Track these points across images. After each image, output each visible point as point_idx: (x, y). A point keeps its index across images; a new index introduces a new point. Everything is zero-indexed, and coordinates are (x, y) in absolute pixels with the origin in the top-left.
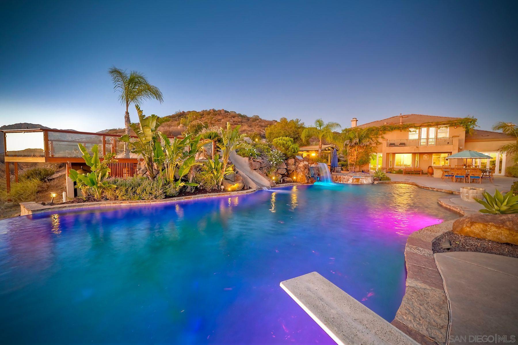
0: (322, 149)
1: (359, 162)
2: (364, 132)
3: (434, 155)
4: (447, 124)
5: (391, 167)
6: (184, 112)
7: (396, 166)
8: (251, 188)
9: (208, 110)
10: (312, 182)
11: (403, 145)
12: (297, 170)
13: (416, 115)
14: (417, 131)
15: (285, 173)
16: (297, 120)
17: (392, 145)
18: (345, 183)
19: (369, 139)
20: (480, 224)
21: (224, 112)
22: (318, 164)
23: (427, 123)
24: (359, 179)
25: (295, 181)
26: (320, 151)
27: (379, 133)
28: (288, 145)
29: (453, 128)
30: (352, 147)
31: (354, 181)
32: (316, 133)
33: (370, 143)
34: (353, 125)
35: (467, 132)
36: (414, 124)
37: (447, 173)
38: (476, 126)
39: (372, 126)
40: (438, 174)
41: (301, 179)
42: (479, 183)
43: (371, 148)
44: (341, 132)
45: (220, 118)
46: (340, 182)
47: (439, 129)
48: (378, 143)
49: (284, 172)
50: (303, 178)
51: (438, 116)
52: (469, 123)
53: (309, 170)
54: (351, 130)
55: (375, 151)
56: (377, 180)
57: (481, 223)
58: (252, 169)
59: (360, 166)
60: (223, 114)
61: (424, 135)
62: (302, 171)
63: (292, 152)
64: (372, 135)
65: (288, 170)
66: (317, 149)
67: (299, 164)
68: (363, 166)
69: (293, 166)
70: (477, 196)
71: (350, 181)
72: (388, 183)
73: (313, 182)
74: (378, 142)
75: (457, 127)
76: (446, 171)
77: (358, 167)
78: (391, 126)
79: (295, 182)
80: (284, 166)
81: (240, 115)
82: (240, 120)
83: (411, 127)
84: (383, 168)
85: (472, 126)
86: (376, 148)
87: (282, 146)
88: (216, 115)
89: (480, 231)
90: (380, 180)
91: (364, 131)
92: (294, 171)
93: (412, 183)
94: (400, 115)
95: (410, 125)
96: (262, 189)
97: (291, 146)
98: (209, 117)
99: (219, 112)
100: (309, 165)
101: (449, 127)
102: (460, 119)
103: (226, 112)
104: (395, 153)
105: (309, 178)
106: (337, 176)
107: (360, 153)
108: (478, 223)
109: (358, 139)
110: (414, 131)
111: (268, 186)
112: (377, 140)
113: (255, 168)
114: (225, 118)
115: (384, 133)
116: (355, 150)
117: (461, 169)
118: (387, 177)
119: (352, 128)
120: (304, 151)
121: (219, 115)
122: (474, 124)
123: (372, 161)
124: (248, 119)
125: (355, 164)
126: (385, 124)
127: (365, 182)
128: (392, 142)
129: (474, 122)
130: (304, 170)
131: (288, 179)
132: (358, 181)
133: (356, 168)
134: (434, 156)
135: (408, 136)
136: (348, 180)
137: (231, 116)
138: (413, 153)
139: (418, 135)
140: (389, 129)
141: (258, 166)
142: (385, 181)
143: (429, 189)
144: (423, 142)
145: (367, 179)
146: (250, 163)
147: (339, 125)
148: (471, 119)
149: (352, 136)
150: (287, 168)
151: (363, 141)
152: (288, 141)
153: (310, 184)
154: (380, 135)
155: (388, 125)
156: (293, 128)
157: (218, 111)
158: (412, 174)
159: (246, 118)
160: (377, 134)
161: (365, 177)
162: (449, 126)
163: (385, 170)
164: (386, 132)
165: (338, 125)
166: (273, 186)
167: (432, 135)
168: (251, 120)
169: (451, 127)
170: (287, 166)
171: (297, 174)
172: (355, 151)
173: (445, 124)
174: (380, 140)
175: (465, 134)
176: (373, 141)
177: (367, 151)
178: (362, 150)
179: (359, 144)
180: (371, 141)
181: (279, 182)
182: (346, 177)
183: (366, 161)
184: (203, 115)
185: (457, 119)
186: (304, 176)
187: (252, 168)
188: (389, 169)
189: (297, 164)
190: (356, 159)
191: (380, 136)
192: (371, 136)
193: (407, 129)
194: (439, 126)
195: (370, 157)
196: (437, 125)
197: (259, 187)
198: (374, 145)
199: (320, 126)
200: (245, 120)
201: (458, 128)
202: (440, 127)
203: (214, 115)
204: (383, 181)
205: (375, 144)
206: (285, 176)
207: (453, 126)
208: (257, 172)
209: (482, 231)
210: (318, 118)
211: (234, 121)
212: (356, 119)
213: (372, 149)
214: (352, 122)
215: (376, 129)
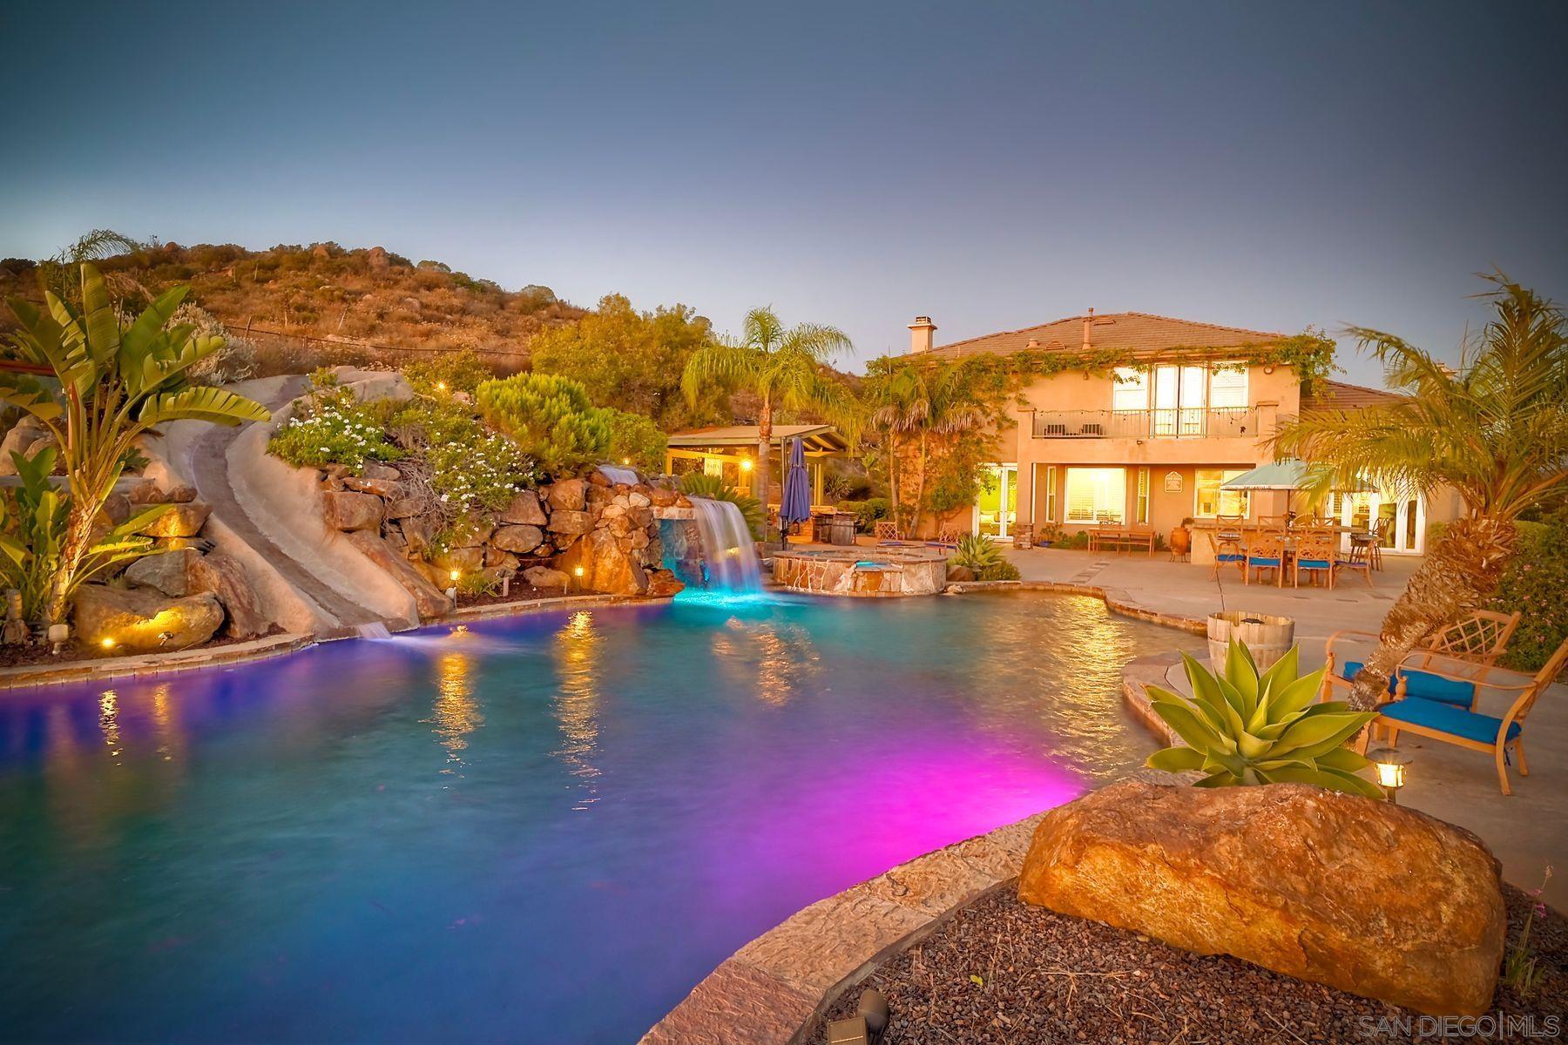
0: (772, 441)
1: (935, 502)
2: (950, 374)
3: (1199, 475)
4: (1240, 356)
5: (1053, 522)
6: (174, 248)
7: (1072, 518)
8: (282, 631)
9: (305, 246)
10: (663, 592)
11: (1096, 435)
12: (595, 535)
13: (1145, 316)
14: (1144, 377)
15: (537, 548)
16: (681, 308)
17: (1056, 431)
18: (823, 592)
19: (969, 406)
20: (1109, 851)
21: (382, 261)
22: (692, 506)
23: (1175, 348)
24: (881, 573)
25: (585, 586)
26: (764, 448)
27: (1008, 380)
28: (549, 414)
29: (1260, 371)
30: (908, 435)
31: (860, 584)
32: (747, 368)
33: (975, 422)
34: (917, 343)
35: (1305, 392)
36: (1131, 350)
37: (1232, 546)
38: (1334, 367)
39: (980, 351)
40: (1203, 551)
41: (612, 576)
42: (1328, 586)
43: (979, 442)
44: (861, 371)
45: (356, 284)
46: (802, 590)
47: (1215, 374)
48: (1005, 424)
49: (532, 541)
50: (620, 573)
51: (1215, 324)
52: (1312, 357)
53: (651, 534)
54: (902, 365)
55: (994, 453)
56: (963, 579)
57: (1113, 847)
58: (330, 527)
59: (937, 518)
60: (377, 270)
61: (1166, 398)
62: (616, 539)
63: (567, 444)
64: (983, 387)
65: (552, 533)
66: (754, 442)
67: (606, 505)
68: (951, 516)
69: (577, 517)
70: (1261, 652)
71: (844, 586)
72: (1007, 593)
73: (671, 591)
74: (1004, 418)
75: (1273, 370)
76: (1229, 541)
77: (931, 520)
78: (1050, 354)
79: (582, 592)
80: (530, 512)
81: (462, 281)
82: (456, 302)
83: (1121, 363)
84: (1019, 527)
85: (1321, 368)
86: (997, 441)
87: (515, 419)
88: (339, 270)
89: (1113, 887)
90: (977, 579)
91: (954, 369)
92: (581, 537)
93: (1093, 588)
94: (1088, 315)
95: (1116, 353)
96: (354, 631)
97: (564, 420)
98: (303, 278)
99: (356, 260)
100: (655, 509)
101: (1247, 370)
102: (1283, 341)
103: (394, 260)
104: (1063, 467)
105: (649, 571)
106: (790, 562)
107: (937, 463)
108: (1101, 844)
109: (927, 405)
110: (1131, 379)
111: (399, 614)
112: (1000, 411)
113: (349, 523)
114: (385, 288)
115: (1028, 384)
116: (920, 450)
117: (1276, 531)
118: (1004, 563)
119: (907, 356)
120: (713, 446)
121: (356, 273)
122: (1326, 360)
123: (982, 497)
124: (500, 299)
125: (921, 510)
126: (1032, 345)
127: (906, 587)
128: (1055, 420)
129: (1326, 354)
130: (624, 533)
131: (550, 577)
132: (877, 585)
133: (923, 524)
134: (1202, 481)
135: (1109, 396)
136: (835, 580)
137: (415, 283)
138: (1128, 467)
139: (1145, 394)
140: (1043, 366)
141: (362, 513)
142: (992, 583)
143: (1136, 616)
144: (1164, 422)
145: (914, 575)
146: (325, 499)
147: (845, 339)
148: (1314, 341)
149: (902, 387)
150: (549, 523)
151: (949, 413)
152: (553, 391)
153: (654, 602)
154: (1010, 390)
155: (1042, 349)
156: (655, 343)
157: (357, 252)
158: (1123, 549)
159: (492, 297)
160: (999, 385)
161: (906, 567)
162: (1250, 365)
163: (1028, 534)
164: (1035, 377)
165: (838, 337)
166: (429, 614)
167: (1193, 397)
168: (512, 304)
169: (1253, 370)
170: (548, 516)
171: (596, 553)
172: (918, 455)
173: (1232, 357)
174: (1012, 410)
175: (1301, 397)
176: (984, 412)
177: (963, 456)
178: (946, 451)
179: (930, 422)
180: (978, 411)
181: (491, 593)
182: (826, 565)
183: (961, 494)
184: (277, 266)
185: (1274, 339)
186: (626, 564)
187: (332, 521)
188: (1044, 531)
189: (598, 505)
190: (924, 487)
191: (1012, 395)
192: (979, 395)
193: (1109, 371)
194: (1215, 363)
195: (977, 481)
196: (1209, 358)
197: (337, 624)
198: (991, 431)
199: (766, 342)
200: (483, 305)
201: (1279, 373)
202: (1219, 367)
203: (328, 270)
204: (986, 583)
205: (995, 427)
206: (539, 564)
207: (1260, 364)
208: (357, 543)
209: (1123, 892)
210: (759, 305)
211: (424, 306)
212: (929, 320)
213: (983, 445)
214: (915, 333)
215: (997, 366)
